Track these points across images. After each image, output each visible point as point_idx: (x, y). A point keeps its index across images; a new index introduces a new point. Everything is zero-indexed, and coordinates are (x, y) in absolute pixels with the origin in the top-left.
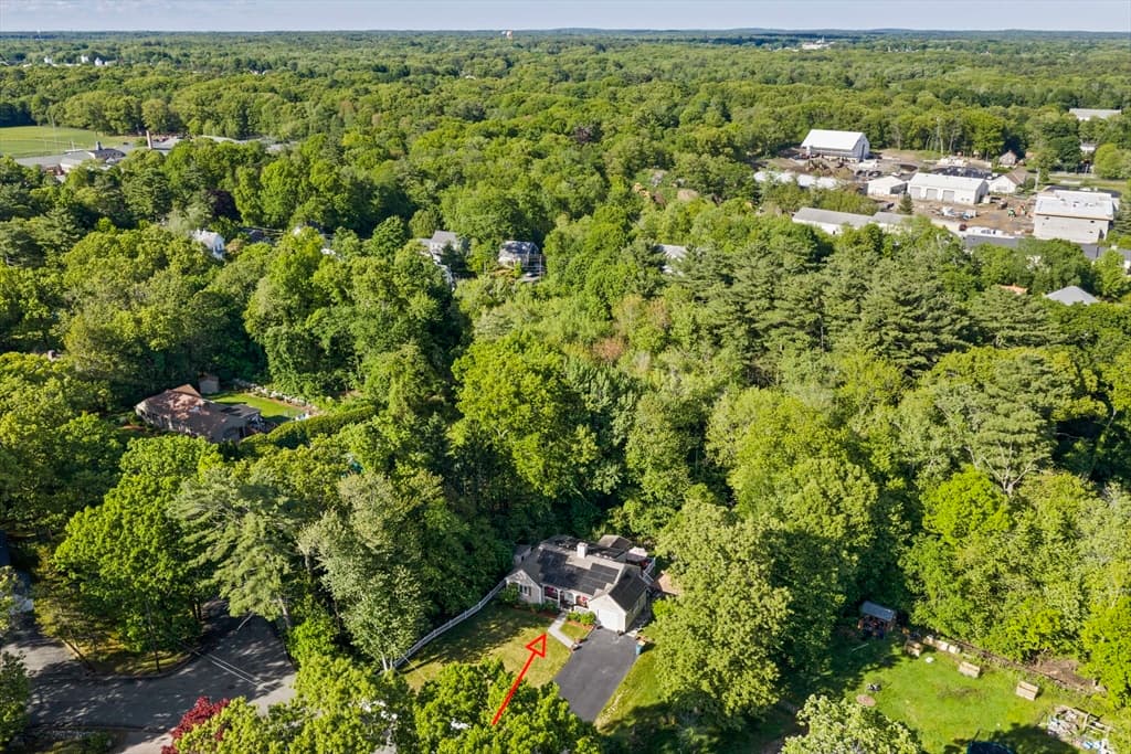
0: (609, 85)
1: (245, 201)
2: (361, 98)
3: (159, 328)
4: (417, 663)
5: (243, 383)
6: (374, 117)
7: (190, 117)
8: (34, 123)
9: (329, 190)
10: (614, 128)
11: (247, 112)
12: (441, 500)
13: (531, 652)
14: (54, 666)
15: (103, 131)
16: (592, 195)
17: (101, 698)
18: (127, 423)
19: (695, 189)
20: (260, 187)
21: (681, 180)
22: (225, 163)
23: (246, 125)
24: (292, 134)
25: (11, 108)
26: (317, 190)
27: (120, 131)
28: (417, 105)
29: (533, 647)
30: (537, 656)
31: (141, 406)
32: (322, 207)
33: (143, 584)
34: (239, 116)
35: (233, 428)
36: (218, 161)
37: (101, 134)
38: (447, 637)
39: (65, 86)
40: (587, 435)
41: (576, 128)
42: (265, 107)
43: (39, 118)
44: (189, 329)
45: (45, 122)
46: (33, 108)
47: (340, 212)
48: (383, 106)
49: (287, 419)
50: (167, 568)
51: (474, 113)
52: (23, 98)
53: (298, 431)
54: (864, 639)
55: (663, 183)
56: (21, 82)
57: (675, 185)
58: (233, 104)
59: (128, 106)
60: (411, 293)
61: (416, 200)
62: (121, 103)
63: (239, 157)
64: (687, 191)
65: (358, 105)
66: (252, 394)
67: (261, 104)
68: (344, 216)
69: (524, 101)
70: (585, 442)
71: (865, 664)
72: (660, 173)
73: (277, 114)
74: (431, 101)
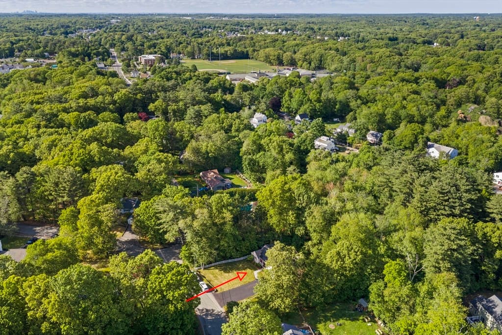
0: (496, 54)
1: (286, 102)
2: (367, 56)
3: (212, 150)
4: (213, 268)
5: (238, 172)
6: (368, 65)
7: (299, 60)
8: (250, 58)
9: (315, 101)
10: (474, 79)
11: (322, 59)
12: (231, 223)
13: (237, 276)
14: (134, 240)
15: (269, 63)
16: (427, 114)
17: (137, 250)
18: (197, 178)
19: (490, 116)
20: (292, 97)
21: (484, 111)
22: (288, 85)
23: (321, 64)
24: (335, 70)
25: (243, 52)
26: (311, 101)
27: (274, 64)
28: (389, 60)
29: (239, 274)
30: (238, 278)
31: (201, 174)
32: (310, 108)
33: (148, 224)
34: (319, 60)
35: (220, 186)
36: (285, 85)
37: (267, 64)
38: (226, 264)
39: (265, 44)
40: (292, 214)
41: (452, 79)
42: (329, 57)
43: (251, 57)
44: (225, 151)
45: (253, 58)
46: (250, 53)
47: (318, 110)
48: (375, 60)
49: (241, 187)
50: (154, 221)
51: (415, 65)
52: (247, 49)
53: (234, 192)
54: (354, 310)
55: (474, 111)
56: (252, 42)
57: (479, 113)
58: (318, 55)
59: (279, 55)
60: (287, 152)
61: (352, 107)
62: (276, 53)
63: (293, 83)
64: (484, 116)
65: (365, 59)
66: (238, 176)
67: (328, 56)
68: (319, 112)
69: (439, 62)
70: (291, 217)
71: (345, 317)
72: (473, 106)
73: (332, 61)
74: (396, 60)
